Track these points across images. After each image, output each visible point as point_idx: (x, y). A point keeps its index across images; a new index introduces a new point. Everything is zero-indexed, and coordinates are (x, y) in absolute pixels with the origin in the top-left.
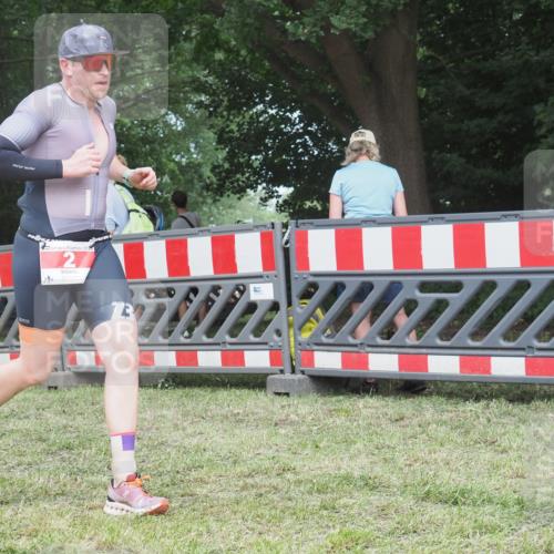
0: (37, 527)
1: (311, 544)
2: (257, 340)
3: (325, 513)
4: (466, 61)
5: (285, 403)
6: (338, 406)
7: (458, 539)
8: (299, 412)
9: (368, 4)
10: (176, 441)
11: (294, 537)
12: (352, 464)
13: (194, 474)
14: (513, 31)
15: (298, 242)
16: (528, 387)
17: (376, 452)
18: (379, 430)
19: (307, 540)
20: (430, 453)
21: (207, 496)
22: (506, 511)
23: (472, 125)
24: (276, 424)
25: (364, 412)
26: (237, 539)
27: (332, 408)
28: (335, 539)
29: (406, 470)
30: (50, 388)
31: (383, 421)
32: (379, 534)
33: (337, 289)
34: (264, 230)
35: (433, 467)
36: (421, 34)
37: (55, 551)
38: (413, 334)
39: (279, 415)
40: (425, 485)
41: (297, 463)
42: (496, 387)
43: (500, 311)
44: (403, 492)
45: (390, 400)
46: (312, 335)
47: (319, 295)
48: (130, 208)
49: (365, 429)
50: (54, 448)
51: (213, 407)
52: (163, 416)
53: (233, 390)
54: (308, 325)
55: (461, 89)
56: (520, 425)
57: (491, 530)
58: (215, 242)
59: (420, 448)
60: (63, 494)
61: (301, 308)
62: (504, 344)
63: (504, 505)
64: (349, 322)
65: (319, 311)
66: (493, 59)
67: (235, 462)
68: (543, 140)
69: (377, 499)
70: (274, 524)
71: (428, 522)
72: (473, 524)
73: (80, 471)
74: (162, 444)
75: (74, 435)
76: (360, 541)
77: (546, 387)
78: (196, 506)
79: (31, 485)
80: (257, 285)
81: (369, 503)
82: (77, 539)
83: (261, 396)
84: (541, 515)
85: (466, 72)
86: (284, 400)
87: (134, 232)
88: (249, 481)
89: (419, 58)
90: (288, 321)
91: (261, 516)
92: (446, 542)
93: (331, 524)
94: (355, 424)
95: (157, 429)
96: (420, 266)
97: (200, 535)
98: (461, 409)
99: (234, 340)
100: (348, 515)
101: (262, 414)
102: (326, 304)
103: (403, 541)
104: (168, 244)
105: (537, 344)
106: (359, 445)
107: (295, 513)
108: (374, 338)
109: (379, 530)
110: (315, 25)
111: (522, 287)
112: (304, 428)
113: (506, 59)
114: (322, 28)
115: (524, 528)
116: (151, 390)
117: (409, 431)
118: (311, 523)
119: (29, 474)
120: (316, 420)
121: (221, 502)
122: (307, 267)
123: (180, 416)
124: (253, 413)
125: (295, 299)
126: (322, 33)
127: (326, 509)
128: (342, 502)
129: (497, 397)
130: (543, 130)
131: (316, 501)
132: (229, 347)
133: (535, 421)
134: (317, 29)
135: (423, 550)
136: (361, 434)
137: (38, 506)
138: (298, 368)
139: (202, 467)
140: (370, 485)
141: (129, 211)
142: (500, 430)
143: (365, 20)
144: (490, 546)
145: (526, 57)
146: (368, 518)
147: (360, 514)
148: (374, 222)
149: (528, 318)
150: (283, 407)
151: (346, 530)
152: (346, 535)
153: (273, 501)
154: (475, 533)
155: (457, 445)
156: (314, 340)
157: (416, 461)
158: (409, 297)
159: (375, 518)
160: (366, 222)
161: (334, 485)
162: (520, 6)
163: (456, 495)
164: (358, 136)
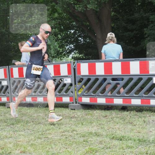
0: (4, 147)
1: (81, 151)
2: (66, 94)
3: (84, 143)
4: (125, 16)
5: (74, 112)
6: (89, 113)
7: (121, 150)
8: (78, 114)
9: (98, 1)
10: (43, 123)
11: (76, 149)
12: (92, 129)
13: (48, 132)
14: (138, 8)
15: (77, 67)
16: (142, 108)
17: (99, 125)
18: (100, 119)
19: (79, 150)
20: (114, 126)
21: (51, 138)
22: (135, 142)
23: (127, 34)
24: (71, 118)
25: (96, 114)
26: (60, 150)
27: (87, 113)
28: (87, 150)
29: (107, 131)
30: (8, 107)
31: (101, 117)
32: (99, 149)
33: (89, 80)
34: (68, 63)
35: (115, 130)
36: (112, 9)
37: (9, 153)
39: (72, 115)
40: (113, 135)
41: (77, 129)
42: (133, 107)
43: (134, 86)
44: (106, 137)
45: (103, 111)
47: (83, 82)
49: (96, 119)
50: (9, 124)
52: (39, 115)
53: (59, 108)
54: (80, 90)
56: (139, 118)
57: (131, 147)
58: (54, 66)
59: (111, 125)
60: (11, 137)
61: (78, 85)
62: (135, 95)
63: (135, 140)
64: (92, 89)
65: (83, 86)
66: (133, 15)
67: (59, 128)
68: (146, 38)
69: (99, 139)
70: (70, 146)
71: (113, 145)
72: (126, 146)
73: (16, 131)
74: (39, 123)
75: (15, 121)
76: (94, 151)
77: (147, 108)
78: (48, 141)
79: (2, 135)
80: (66, 79)
81: (97, 140)
82: (15, 150)
83: (67, 109)
84: (145, 143)
85: (125, 19)
86: (73, 111)
88: (64, 134)
89: (112, 15)
90: (75, 89)
91: (67, 144)
92: (118, 151)
93: (86, 146)
94: (93, 118)
95: (38, 119)
96: (112, 73)
97: (50, 149)
98: (123, 114)
99: (59, 94)
100: (91, 143)
101: (67, 115)
102: (85, 84)
103: (106, 150)
105: (144, 95)
106: (94, 124)
107: (76, 143)
108: (99, 94)
109: (100, 147)
110: (83, 7)
111: (140, 79)
112: (79, 119)
113: (136, 15)
114: (85, 8)
115: (140, 147)
116: (36, 108)
117: (108, 120)
118: (81, 145)
119: (2, 132)
120: (82, 117)
121: (55, 139)
122: (80, 74)
123: (44, 116)
124: (65, 115)
125: (77, 83)
126: (85, 9)
127: (85, 142)
128: (89, 140)
129: (133, 110)
130: (146, 36)
131: (82, 139)
132: (58, 96)
133: (143, 117)
134: (83, 8)
135: (112, 153)
136: (95, 120)
137: (4, 140)
138: (77, 102)
139: (50, 130)
140: (97, 135)
142: (134, 120)
143: (97, 6)
144: (130, 152)
145: (142, 15)
146: (97, 144)
147: (94, 143)
148: (99, 61)
149: (142, 88)
150: (73, 113)
151: (90, 147)
152: (90, 149)
153: (70, 139)
154: (126, 148)
155: (122, 124)
156: (82, 94)
157: (110, 128)
158: (109, 82)
159: (99, 144)
160: (97, 61)
161: (87, 135)
162: (141, 1)
163: (121, 138)
164: (111, 35)
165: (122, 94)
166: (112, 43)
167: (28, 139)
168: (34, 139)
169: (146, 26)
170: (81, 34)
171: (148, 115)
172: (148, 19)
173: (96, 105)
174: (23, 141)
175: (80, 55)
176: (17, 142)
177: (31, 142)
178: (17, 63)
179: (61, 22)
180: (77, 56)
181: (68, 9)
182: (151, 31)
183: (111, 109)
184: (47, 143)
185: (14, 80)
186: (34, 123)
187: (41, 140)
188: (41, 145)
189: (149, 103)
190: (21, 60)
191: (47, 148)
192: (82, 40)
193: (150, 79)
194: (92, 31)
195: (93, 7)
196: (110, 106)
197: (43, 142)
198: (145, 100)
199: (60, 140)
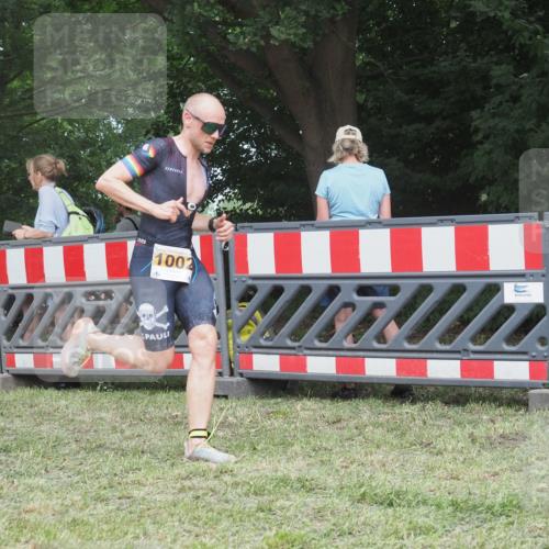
1: (248, 546)
3: (261, 515)
4: (404, 67)
5: (223, 405)
6: (276, 408)
7: (392, 540)
8: (238, 414)
9: (307, 14)
10: (114, 444)
11: (231, 539)
12: (290, 466)
13: (131, 476)
14: (450, 38)
15: (237, 245)
16: (463, 391)
17: (313, 454)
18: (316, 432)
19: (243, 542)
20: (366, 454)
21: (144, 499)
22: (440, 512)
23: (410, 130)
25: (302, 414)
26: (174, 541)
27: (270, 410)
28: (271, 541)
29: (342, 472)
31: (320, 424)
32: (315, 536)
33: (277, 292)
35: (369, 469)
36: (359, 41)
38: (350, 337)
40: (360, 487)
41: (234, 466)
42: (432, 389)
43: (437, 314)
44: (339, 494)
45: (327, 403)
46: (252, 338)
47: (257, 298)
48: (70, 211)
49: (302, 431)
51: (151, 409)
52: (101, 419)
53: (171, 393)
54: (247, 328)
55: (400, 95)
56: (456, 427)
57: (427, 531)
59: (357, 452)
61: (240, 311)
62: (439, 346)
63: (439, 506)
64: (287, 325)
65: (257, 314)
66: (432, 65)
67: (173, 465)
68: (479, 146)
69: (313, 501)
70: (211, 527)
71: (364, 524)
72: (407, 526)
73: (17, 473)
74: (100, 446)
75: (12, 438)
76: (297, 543)
77: (481, 390)
78: (133, 509)
81: (305, 505)
82: (12, 542)
84: (474, 516)
85: (405, 78)
86: (223, 402)
87: (74, 234)
88: (187, 483)
89: (358, 63)
90: (227, 324)
91: (199, 519)
92: (380, 543)
93: (267, 526)
94: (293, 426)
95: (95, 431)
96: (358, 269)
97: (137, 537)
98: (398, 411)
100: (286, 518)
102: (264, 307)
103: (339, 542)
104: (107, 246)
105: (472, 347)
106: (297, 448)
107: (232, 516)
108: (312, 341)
109: (315, 531)
110: (255, 35)
111: (458, 290)
112: (242, 431)
113: (444, 65)
114: (262, 37)
115: (458, 530)
116: (90, 393)
117: (346, 433)
118: (247, 524)
120: (254, 422)
121: (158, 504)
122: (246, 270)
123: (118, 419)
125: (234, 302)
126: (262, 43)
127: (263, 511)
128: (278, 504)
129: (433, 399)
130: (480, 136)
131: (252, 503)
133: (470, 422)
134: (257, 38)
136: (299, 436)
138: (236, 371)
139: (140, 470)
140: (307, 486)
141: (69, 214)
142: (436, 432)
143: (304, 30)
144: (424, 546)
145: (464, 63)
146: (305, 520)
147: (296, 516)
148: (312, 225)
149: (464, 321)
150: (222, 409)
151: (282, 531)
152: (282, 537)
153: (210, 503)
154: (409, 535)
155: (393, 447)
156: (252, 343)
157: (352, 463)
158: (347, 300)
159: (311, 520)
160: (304, 226)
161: (270, 487)
162: (458, 14)
163: (392, 496)
164: (348, 134)
165: (396, 340)
166: (351, 162)
167: (60, 501)
168: (82, 502)
169: (478, 103)
170: (249, 130)
171: (485, 417)
172: (485, 78)
173: (303, 381)
174: (42, 510)
175: (244, 204)
176: (20, 514)
177: (73, 513)
178: (21, 232)
179: (178, 87)
180: (236, 206)
181: (204, 40)
182: (497, 120)
183: (356, 397)
184: (129, 516)
185: (11, 291)
186: (83, 445)
187: (107, 504)
188: (106, 523)
189: (490, 373)
190: (36, 221)
191: (130, 536)
192: (254, 150)
193: (493, 290)
194: (287, 120)
195: (290, 35)
196: (353, 385)
197: (113, 514)
198: (474, 363)
199: (175, 506)
